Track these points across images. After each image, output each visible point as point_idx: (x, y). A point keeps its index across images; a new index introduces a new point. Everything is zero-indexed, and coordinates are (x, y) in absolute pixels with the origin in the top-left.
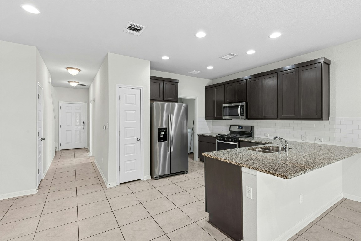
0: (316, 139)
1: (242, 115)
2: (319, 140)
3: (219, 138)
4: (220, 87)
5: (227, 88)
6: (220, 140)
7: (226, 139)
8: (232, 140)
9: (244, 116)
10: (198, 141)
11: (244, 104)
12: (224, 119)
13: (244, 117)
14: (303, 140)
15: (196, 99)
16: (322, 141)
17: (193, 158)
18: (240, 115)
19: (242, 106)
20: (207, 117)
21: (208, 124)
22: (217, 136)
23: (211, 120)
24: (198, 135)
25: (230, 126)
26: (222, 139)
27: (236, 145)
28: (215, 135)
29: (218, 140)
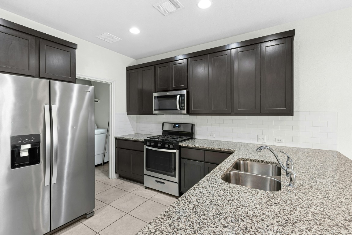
0: (276, 140)
1: (182, 108)
2: (279, 141)
3: (148, 143)
4: (149, 68)
5: (159, 71)
6: (150, 146)
7: (159, 145)
8: (169, 146)
9: (184, 110)
10: (116, 147)
11: (184, 92)
12: (154, 114)
13: (184, 112)
14: (259, 141)
15: (112, 84)
16: (284, 142)
17: (107, 173)
18: (178, 109)
19: (182, 96)
20: (130, 111)
21: (130, 121)
22: (145, 140)
23: (135, 116)
24: (116, 139)
25: (163, 123)
26: (153, 144)
27: (175, 153)
28: (142, 139)
29: (147, 145)
